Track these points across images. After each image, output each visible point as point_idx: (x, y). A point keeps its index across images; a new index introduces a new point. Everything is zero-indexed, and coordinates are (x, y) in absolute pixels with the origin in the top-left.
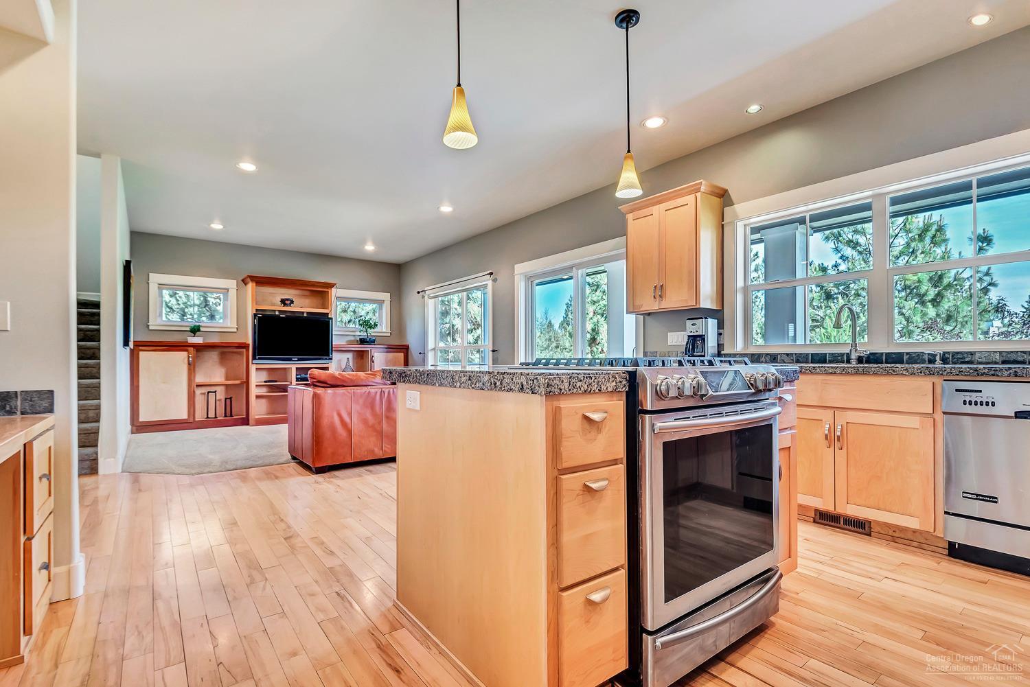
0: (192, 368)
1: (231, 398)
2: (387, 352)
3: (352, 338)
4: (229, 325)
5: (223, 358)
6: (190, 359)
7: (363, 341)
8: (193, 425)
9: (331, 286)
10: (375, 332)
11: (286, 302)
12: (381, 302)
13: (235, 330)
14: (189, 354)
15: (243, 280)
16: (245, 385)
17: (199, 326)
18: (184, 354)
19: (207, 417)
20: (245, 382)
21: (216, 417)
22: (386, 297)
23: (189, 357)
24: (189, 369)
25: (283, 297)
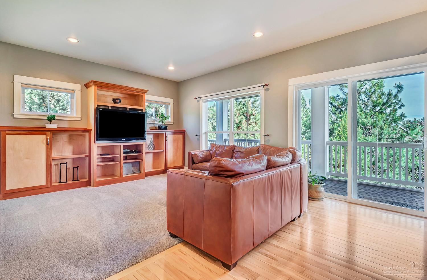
0: (49, 146)
1: (77, 167)
2: (174, 134)
3: (153, 126)
4: (75, 115)
5: (71, 139)
6: (48, 140)
7: (160, 128)
8: (50, 189)
9: (145, 92)
10: (166, 122)
11: (117, 101)
12: (167, 104)
13: (80, 119)
14: (47, 136)
15: (85, 85)
16: (88, 158)
17: (54, 116)
18: (44, 137)
19: (60, 182)
20: (88, 156)
21: (67, 182)
22: (171, 101)
23: (47, 139)
24: (47, 148)
25: (115, 98)
